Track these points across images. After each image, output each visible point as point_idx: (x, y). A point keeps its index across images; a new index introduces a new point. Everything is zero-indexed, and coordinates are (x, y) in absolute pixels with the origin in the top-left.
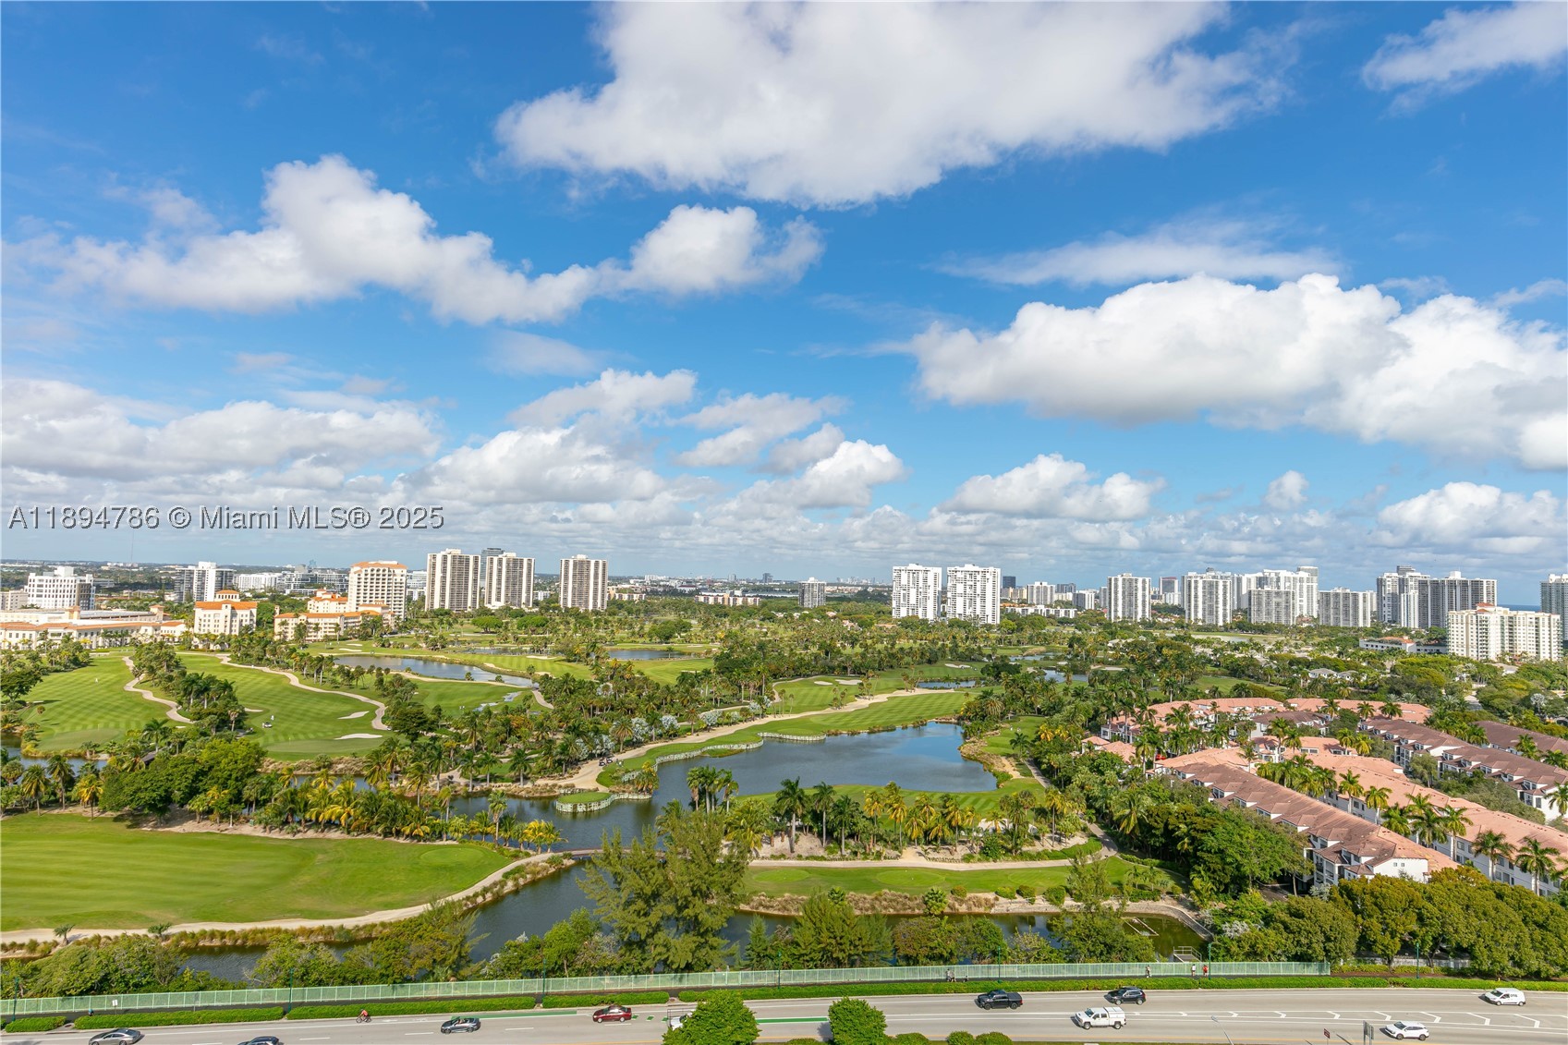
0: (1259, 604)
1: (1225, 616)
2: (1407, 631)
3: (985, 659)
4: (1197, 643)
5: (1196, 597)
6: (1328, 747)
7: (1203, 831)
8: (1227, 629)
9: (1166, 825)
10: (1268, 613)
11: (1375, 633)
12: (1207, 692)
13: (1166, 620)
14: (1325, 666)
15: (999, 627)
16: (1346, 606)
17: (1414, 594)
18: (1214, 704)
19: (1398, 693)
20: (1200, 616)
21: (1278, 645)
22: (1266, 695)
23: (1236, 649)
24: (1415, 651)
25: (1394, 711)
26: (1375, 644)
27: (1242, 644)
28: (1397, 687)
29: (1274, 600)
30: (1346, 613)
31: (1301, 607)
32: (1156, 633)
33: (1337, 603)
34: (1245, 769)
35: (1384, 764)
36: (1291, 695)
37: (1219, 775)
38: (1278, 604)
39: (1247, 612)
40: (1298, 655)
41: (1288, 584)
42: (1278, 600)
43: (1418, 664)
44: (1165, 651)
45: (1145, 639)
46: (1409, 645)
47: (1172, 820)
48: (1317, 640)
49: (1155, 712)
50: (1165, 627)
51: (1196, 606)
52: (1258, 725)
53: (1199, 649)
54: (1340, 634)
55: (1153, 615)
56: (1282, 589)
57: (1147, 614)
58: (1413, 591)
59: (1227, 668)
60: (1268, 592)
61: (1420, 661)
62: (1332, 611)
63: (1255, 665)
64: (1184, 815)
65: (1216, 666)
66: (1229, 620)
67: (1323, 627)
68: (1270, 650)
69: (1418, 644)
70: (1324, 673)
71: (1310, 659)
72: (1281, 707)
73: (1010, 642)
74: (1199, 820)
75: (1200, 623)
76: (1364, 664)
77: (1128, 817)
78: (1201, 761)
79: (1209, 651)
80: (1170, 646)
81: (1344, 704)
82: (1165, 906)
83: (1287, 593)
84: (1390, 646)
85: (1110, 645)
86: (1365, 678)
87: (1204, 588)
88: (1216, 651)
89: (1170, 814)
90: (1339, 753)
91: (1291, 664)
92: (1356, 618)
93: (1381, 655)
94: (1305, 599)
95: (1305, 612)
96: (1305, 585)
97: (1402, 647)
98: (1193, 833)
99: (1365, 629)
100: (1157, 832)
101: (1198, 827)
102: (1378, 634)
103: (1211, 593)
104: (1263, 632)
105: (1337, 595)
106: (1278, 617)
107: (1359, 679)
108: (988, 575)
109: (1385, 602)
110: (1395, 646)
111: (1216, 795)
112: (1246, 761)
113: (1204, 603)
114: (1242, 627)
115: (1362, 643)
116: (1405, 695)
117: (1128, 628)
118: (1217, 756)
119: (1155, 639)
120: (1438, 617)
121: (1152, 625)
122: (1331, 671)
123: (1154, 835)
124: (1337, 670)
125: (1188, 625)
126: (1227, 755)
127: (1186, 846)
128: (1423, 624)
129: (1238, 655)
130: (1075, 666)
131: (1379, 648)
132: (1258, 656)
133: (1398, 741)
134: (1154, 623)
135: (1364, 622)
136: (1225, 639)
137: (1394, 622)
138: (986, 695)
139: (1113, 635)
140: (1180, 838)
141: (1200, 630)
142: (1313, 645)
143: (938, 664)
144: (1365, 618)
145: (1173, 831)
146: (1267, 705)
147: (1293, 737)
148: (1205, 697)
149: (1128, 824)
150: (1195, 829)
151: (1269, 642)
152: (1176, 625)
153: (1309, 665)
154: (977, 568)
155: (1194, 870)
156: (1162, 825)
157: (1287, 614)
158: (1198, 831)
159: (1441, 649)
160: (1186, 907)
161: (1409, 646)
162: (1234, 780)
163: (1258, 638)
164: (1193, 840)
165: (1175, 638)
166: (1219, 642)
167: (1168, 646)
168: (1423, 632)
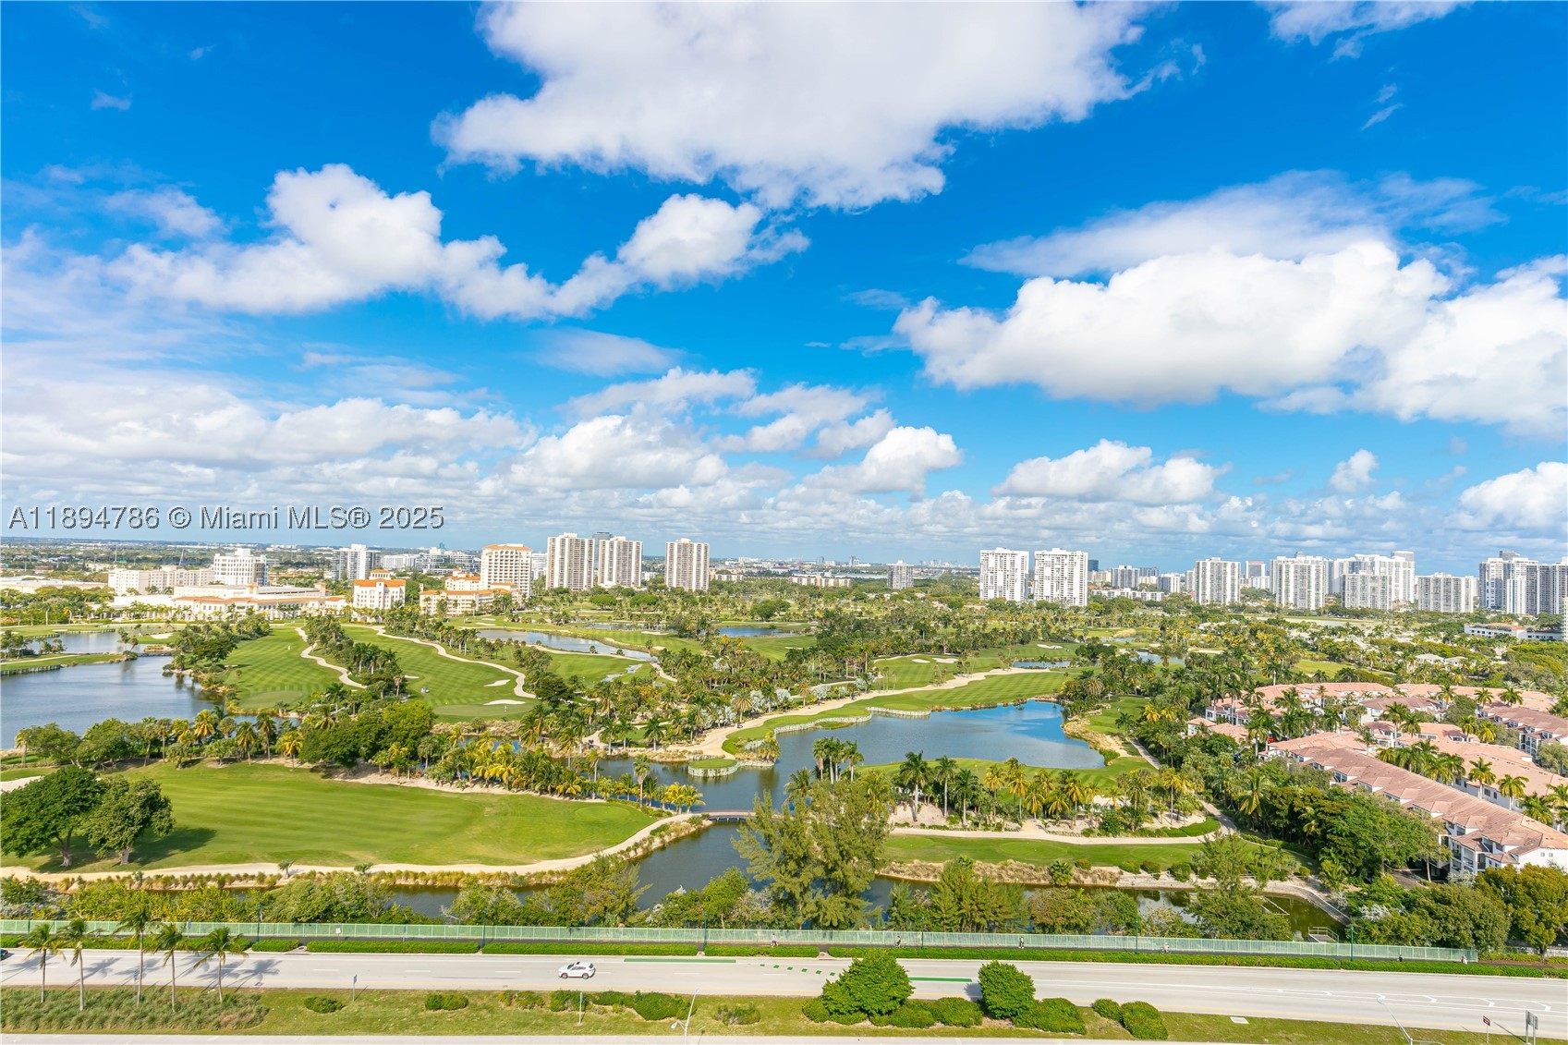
0: (1354, 588)
1: (1317, 600)
2: (1514, 617)
3: (1077, 640)
4: (1292, 626)
5: (1287, 581)
6: (1447, 733)
7: (1332, 814)
8: (1319, 613)
9: (1291, 807)
10: (1364, 598)
11: (1479, 618)
12: (1311, 676)
13: (1256, 604)
14: (1430, 651)
15: (1088, 609)
16: (1447, 591)
17: (1521, 579)
18: (1322, 688)
19: (1516, 680)
20: (1291, 600)
21: (1378, 630)
22: (1374, 680)
23: (1334, 633)
24: (1526, 638)
25: (1514, 698)
26: (1481, 630)
27: (1341, 629)
28: (1514, 675)
29: (1370, 585)
30: (1447, 599)
31: (1397, 592)
32: (1248, 617)
33: (1437, 588)
34: (1365, 753)
35: (1509, 751)
36: (1399, 680)
37: (1340, 759)
38: (1374, 589)
39: (1341, 597)
40: (1401, 640)
41: (1383, 569)
42: (1374, 584)
43: (1531, 651)
44: (1260, 635)
45: (1237, 622)
46: (1519, 631)
47: (1298, 802)
48: (1417, 625)
49: (1262, 695)
50: (1255, 611)
51: (1287, 591)
52: (1369, 710)
53: (1294, 633)
54: (1441, 620)
55: (1242, 598)
56: (1377, 574)
57: (1236, 598)
58: (1520, 576)
59: (1325, 652)
60: (1363, 577)
61: (1534, 647)
62: (1432, 596)
63: (1356, 650)
64: (1311, 799)
65: (1313, 650)
66: (1321, 604)
67: (1422, 612)
68: (1370, 635)
69: (1529, 630)
70: (1430, 658)
71: (1415, 644)
72: (1390, 691)
73: (1099, 624)
74: (1328, 803)
75: (1291, 607)
76: (1472, 650)
77: (1250, 799)
78: (1318, 744)
79: (1305, 636)
80: (1265, 631)
81: (1459, 691)
82: (1292, 887)
83: (1384, 579)
84: (1498, 632)
85: (1201, 627)
86: (1474, 665)
87: (1296, 572)
88: (1313, 635)
89: (1296, 796)
90: (1460, 740)
91: (1394, 649)
92: (1457, 603)
93: (1490, 642)
94: (1401, 583)
95: (1401, 597)
96: (1401, 570)
97: (1512, 634)
98: (1321, 816)
99: (1468, 616)
100: (1282, 814)
101: (1327, 810)
102: (1483, 620)
103: (1303, 578)
104: (1358, 617)
105: (1437, 580)
106: (1374, 602)
107: (1469, 665)
108: (1075, 559)
109: (1489, 588)
110: (1503, 632)
111: (1338, 779)
112: (1364, 746)
113: (1296, 587)
114: (1336, 611)
115: (1468, 629)
116: (1523, 682)
117: (1218, 611)
118: (1333, 740)
119: (1247, 622)
120: (1547, 604)
121: (1242, 608)
122: (1437, 657)
123: (1279, 816)
124: (1445, 656)
125: (1279, 609)
126: (1342, 739)
127: (1313, 828)
128: (1531, 610)
129: (1336, 640)
130: (1169, 648)
131: (1486, 634)
132: (1358, 641)
133: (1523, 729)
134: (1244, 606)
135: (1467, 608)
136: (1322, 623)
137: (1498, 608)
138: (1087, 675)
139: (1204, 618)
140: (1306, 821)
141: (1292, 614)
142: (1415, 630)
143: (1030, 644)
144: (1467, 604)
145: (1299, 813)
146: (1375, 689)
147: (1412, 722)
148: (1309, 681)
149: (1251, 804)
150: (1323, 812)
151: (1368, 626)
152: (1267, 609)
153: (1413, 650)
154: (1064, 552)
155: (1323, 852)
156: (1286, 807)
157: (1384, 599)
158: (1326, 814)
159: (1554, 636)
160: (1315, 887)
161: (1519, 633)
162: (1356, 764)
163: (1355, 623)
164: (1321, 823)
165: (1269, 622)
166: (1315, 626)
167: (1262, 630)
168: (1532, 618)
